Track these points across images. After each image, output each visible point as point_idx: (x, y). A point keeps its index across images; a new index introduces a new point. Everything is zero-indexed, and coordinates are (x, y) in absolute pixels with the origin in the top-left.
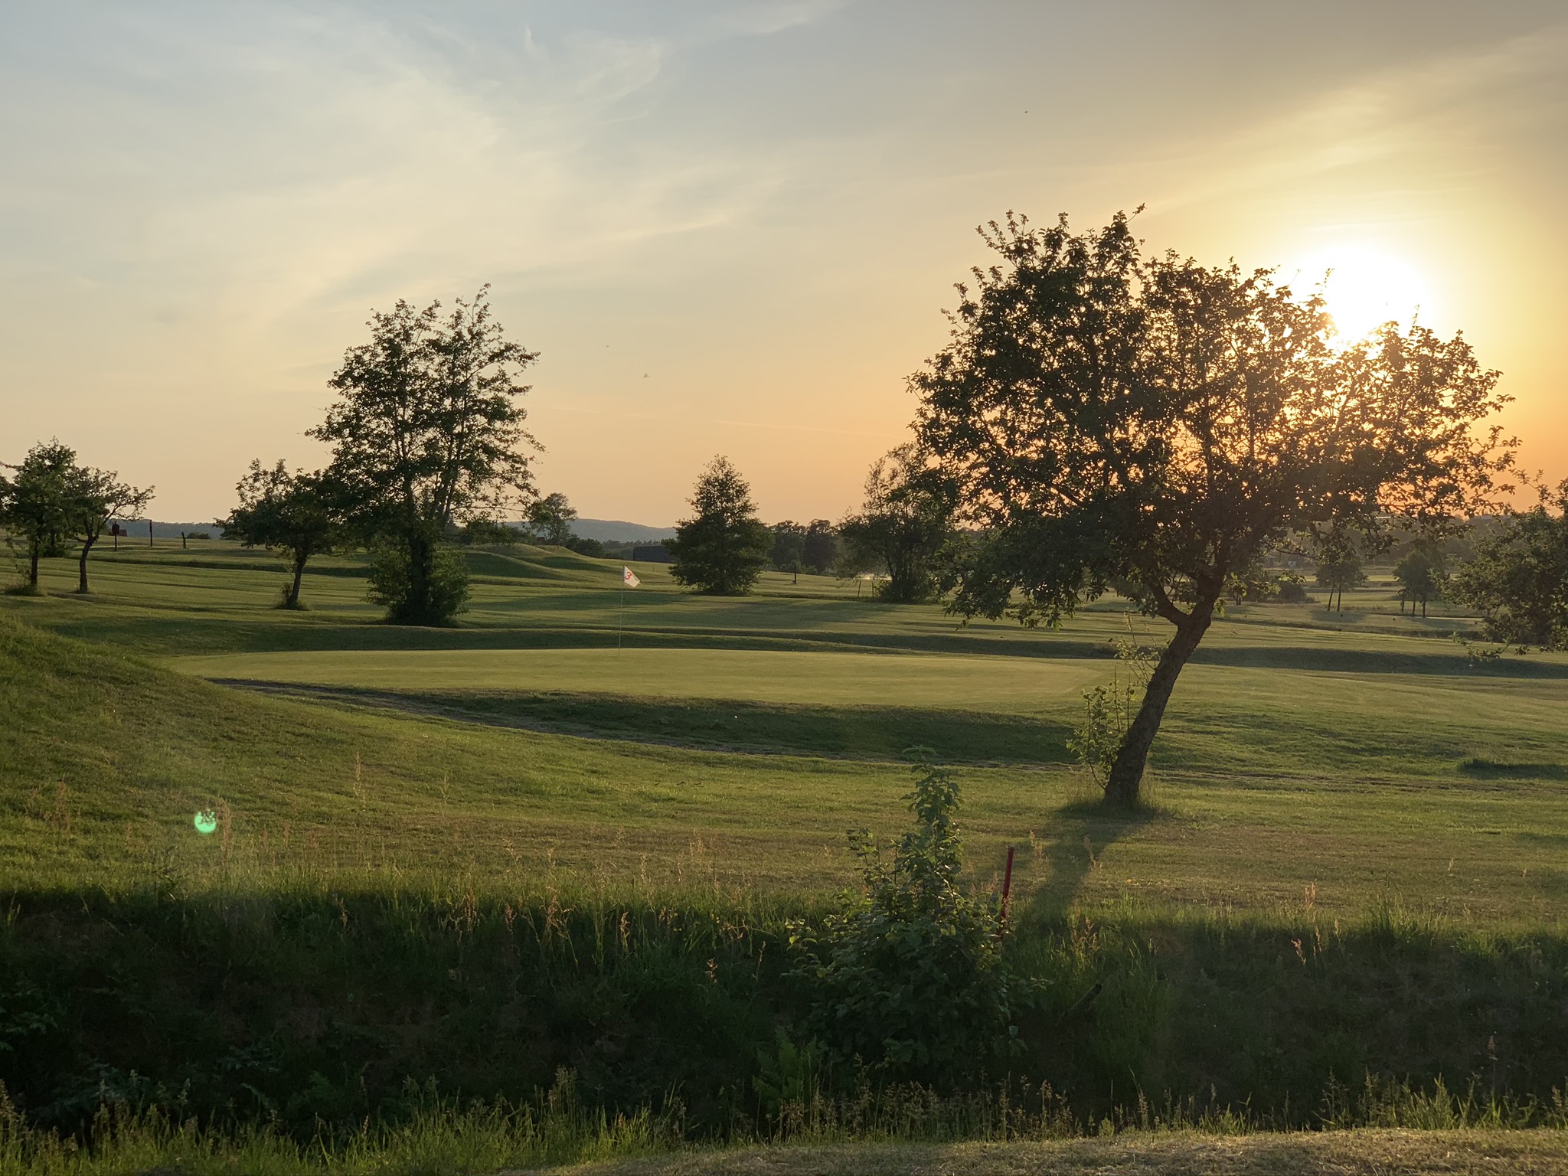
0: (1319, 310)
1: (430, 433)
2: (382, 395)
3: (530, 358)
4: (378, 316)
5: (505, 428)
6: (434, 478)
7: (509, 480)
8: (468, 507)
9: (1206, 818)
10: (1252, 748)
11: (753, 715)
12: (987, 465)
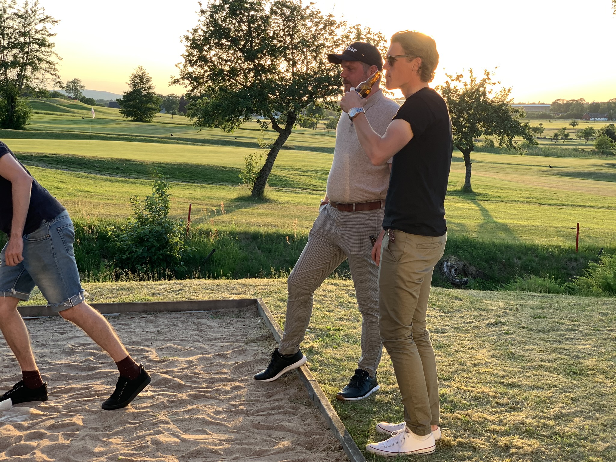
0: (332, 19)
1: (15, 51)
3: (56, 22)
5: (46, 50)
6: (17, 69)
7: (48, 71)
8: (31, 82)
9: (287, 203)
10: (321, 181)
11: (132, 164)
12: (210, 71)
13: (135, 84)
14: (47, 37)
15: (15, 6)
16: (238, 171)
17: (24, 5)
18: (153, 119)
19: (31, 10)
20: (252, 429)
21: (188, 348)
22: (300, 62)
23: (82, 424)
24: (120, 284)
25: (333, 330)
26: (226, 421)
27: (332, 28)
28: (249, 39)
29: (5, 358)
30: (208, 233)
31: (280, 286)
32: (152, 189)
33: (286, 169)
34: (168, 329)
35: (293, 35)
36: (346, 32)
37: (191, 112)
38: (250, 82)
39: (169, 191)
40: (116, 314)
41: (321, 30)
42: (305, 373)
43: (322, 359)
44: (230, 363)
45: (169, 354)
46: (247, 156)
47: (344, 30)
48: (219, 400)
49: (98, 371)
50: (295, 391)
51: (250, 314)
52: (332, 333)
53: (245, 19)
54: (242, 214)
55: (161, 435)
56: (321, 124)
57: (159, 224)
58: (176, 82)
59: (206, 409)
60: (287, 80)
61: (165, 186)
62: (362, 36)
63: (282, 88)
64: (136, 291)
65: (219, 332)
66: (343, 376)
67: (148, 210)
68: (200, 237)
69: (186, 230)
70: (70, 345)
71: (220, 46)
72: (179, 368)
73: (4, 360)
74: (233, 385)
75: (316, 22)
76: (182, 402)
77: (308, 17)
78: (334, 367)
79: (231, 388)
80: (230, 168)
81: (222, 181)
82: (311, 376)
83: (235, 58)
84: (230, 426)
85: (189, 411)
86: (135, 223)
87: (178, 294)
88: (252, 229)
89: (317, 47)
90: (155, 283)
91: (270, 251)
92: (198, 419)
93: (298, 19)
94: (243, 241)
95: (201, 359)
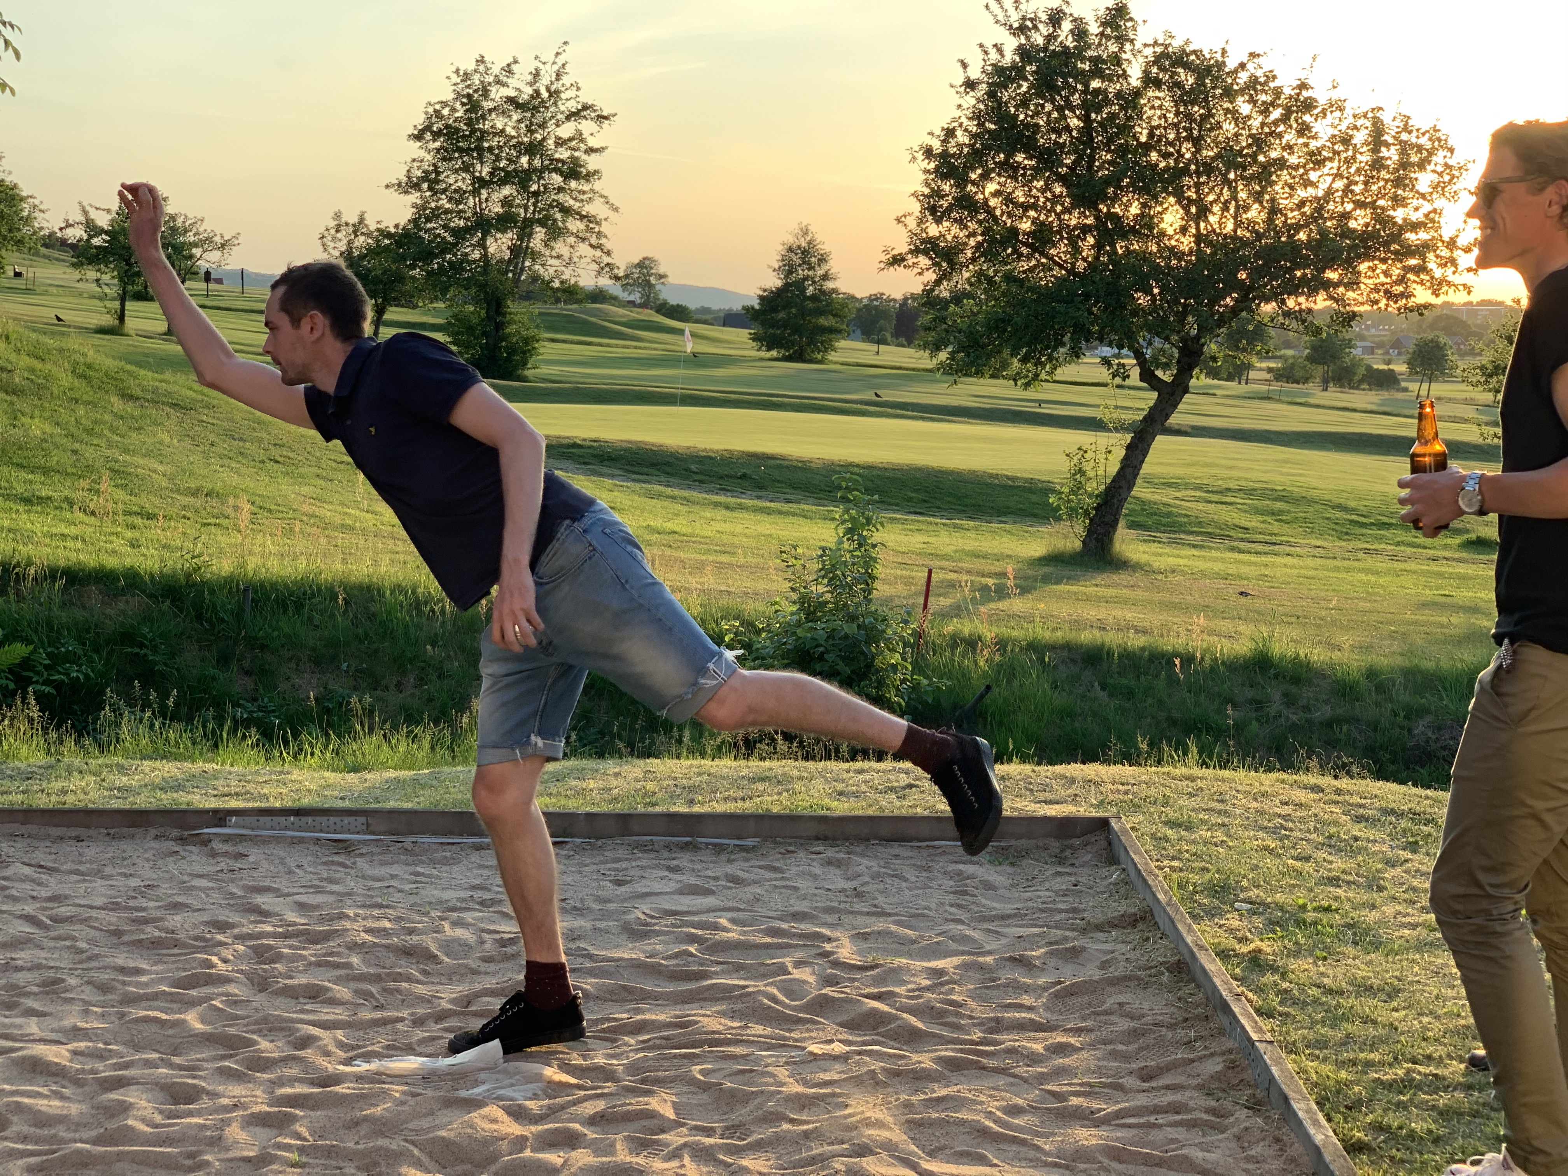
0: (1305, 94)
1: (507, 190)
2: (460, 150)
3: (606, 118)
4: (457, 71)
5: (580, 187)
6: (510, 235)
7: (583, 240)
8: (543, 265)
9: (1173, 571)
10: (1261, 518)
11: (780, 467)
12: (982, 234)
13: (788, 269)
14: (584, 157)
15: (509, 81)
16: (1046, 490)
17: (530, 78)
18: (832, 356)
19: (548, 89)
20: (1106, 1162)
21: (932, 937)
22: (1216, 209)
23: (672, 1116)
24: (755, 765)
25: (1315, 909)
26: (1038, 1134)
27: (1307, 118)
28: (1085, 150)
29: (486, 936)
30: (972, 643)
31: (1164, 786)
32: (836, 529)
33: (1170, 485)
34: (881, 886)
35: (1200, 138)
36: (1343, 127)
37: (931, 337)
38: (1084, 259)
39: (877, 537)
40: (750, 842)
41: (1276, 123)
42: (1244, 1021)
43: (1285, 985)
44: (1041, 981)
45: (885, 949)
46: (1073, 449)
47: (1337, 122)
48: (1015, 1076)
49: (709, 982)
50: (1219, 1068)
51: (1088, 857)
52: (1310, 916)
53: (1076, 99)
54: (1060, 597)
55: (870, 1158)
56: (1261, 369)
57: (852, 618)
58: (897, 260)
59: (983, 1098)
60: (1183, 253)
61: (869, 521)
62: (1386, 137)
63: (1168, 274)
64: (798, 786)
65: (1009, 900)
66: (1348, 1036)
67: (826, 581)
68: (953, 654)
69: (919, 635)
70: (640, 912)
71: (1010, 169)
72: (910, 986)
73: (483, 942)
74: (1051, 1041)
75: (1264, 102)
76: (920, 1077)
77: (1242, 91)
78: (1319, 1008)
79: (1047, 1048)
80: (1026, 480)
81: (1005, 514)
82: (1260, 1030)
83: (1047, 199)
84: (1047, 1147)
85: (939, 1100)
86: (792, 614)
87: (904, 797)
88: (1086, 637)
89: (1265, 167)
90: (846, 765)
91: (1130, 694)
92: (963, 1122)
93: (1214, 97)
94: (1062, 667)
95: (965, 966)
